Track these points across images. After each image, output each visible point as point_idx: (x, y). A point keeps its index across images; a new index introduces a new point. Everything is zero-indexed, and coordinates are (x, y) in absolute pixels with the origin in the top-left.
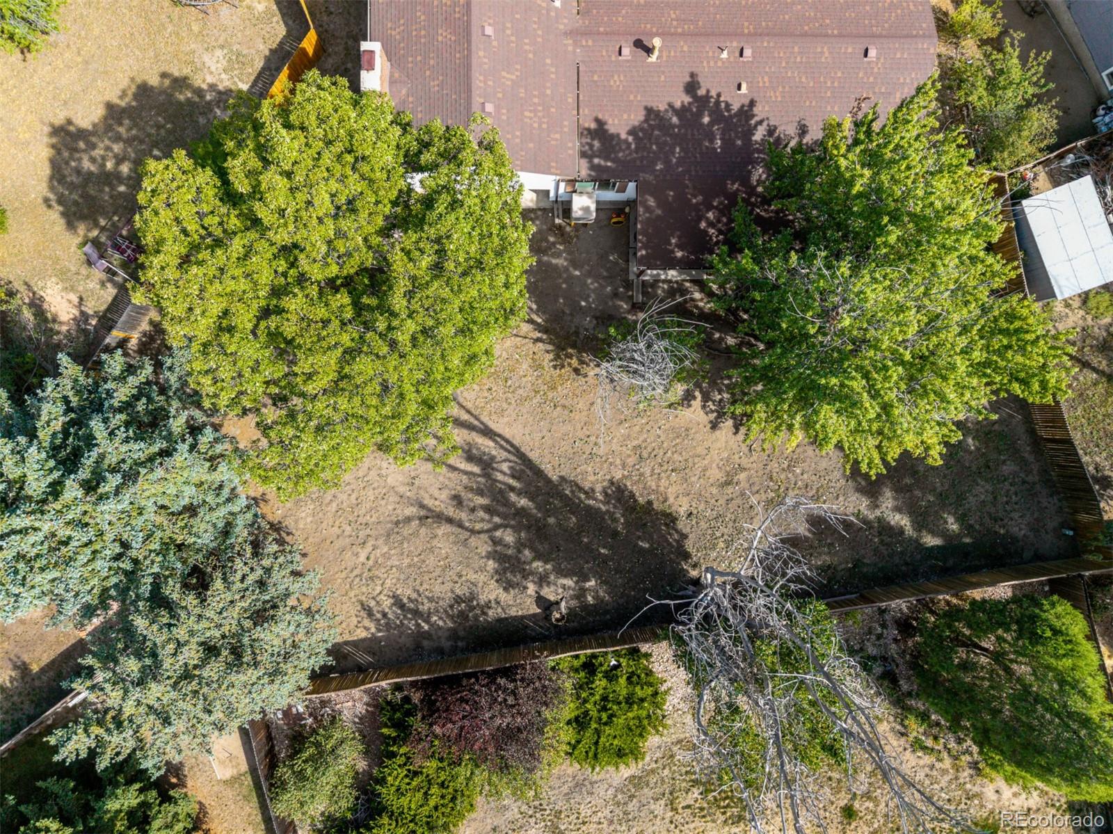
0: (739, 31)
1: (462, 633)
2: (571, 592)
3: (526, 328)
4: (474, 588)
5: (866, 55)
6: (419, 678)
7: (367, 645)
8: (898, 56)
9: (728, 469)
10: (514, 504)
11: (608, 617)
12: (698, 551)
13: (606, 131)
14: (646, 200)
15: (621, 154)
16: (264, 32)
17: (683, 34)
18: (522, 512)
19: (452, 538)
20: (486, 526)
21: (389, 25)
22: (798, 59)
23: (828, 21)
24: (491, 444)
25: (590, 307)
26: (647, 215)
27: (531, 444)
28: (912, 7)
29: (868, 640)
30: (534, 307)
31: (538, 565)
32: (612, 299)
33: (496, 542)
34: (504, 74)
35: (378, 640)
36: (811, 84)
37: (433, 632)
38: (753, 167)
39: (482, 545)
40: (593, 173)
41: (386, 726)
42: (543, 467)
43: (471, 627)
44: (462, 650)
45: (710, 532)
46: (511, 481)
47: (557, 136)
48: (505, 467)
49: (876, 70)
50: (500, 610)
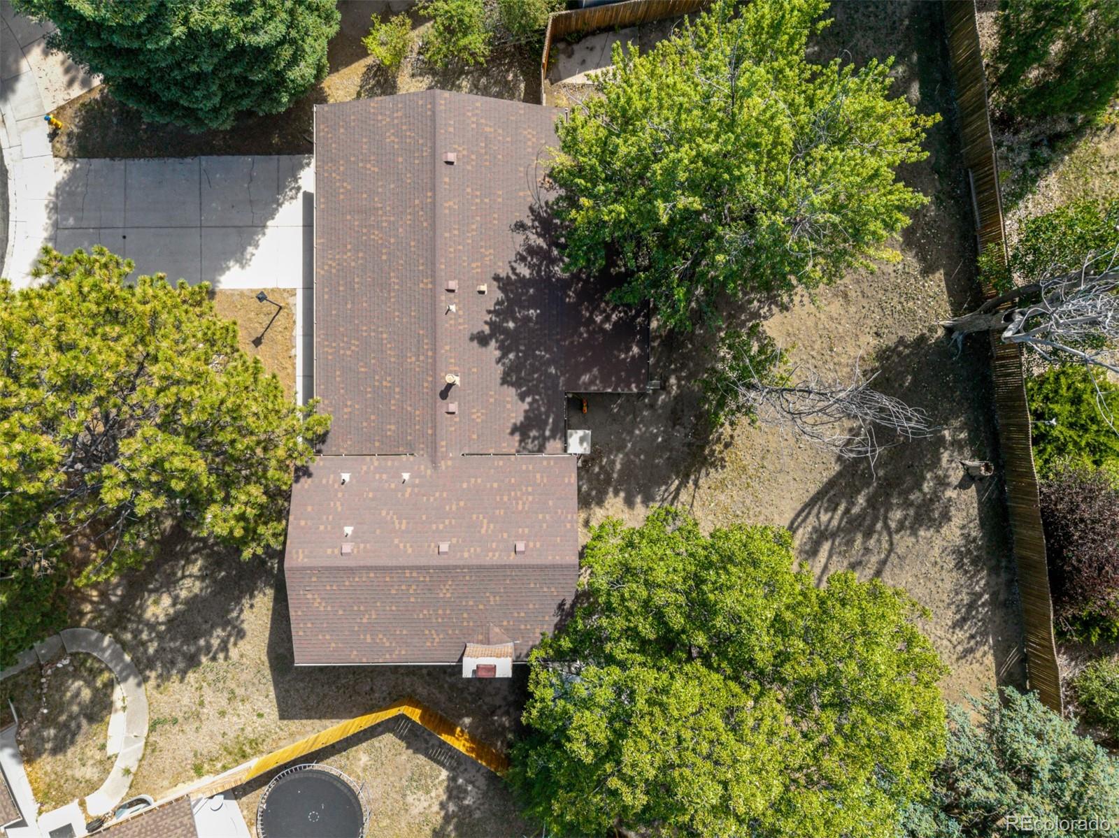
0: (429, 293)
1: (993, 562)
2: (955, 454)
3: (684, 496)
4: (949, 550)
5: (451, 163)
6: (1051, 608)
7: (1000, 653)
8: (451, 130)
9: (830, 295)
10: (863, 510)
11: (981, 418)
12: (917, 328)
13: (522, 423)
14: (584, 383)
15: (543, 409)
16: (389, 755)
17: (434, 350)
18: (871, 502)
19: (897, 571)
20: (885, 537)
21: (429, 644)
22: (456, 232)
23: (417, 202)
24: (801, 531)
25: (664, 432)
26: (598, 382)
27: (801, 492)
28: (400, 114)
29: (1014, 160)
30: (663, 488)
31: (926, 487)
32: (656, 410)
33: (901, 526)
34: (483, 531)
35: (997, 643)
36: (478, 218)
37: (992, 590)
38: (553, 276)
39: (904, 542)
40: (558, 436)
41: (1088, 638)
42: (825, 480)
43: (988, 553)
44: (1009, 561)
45: (896, 316)
46: (840, 512)
47: (538, 476)
48: (824, 518)
49: (465, 153)
50: (972, 525)
